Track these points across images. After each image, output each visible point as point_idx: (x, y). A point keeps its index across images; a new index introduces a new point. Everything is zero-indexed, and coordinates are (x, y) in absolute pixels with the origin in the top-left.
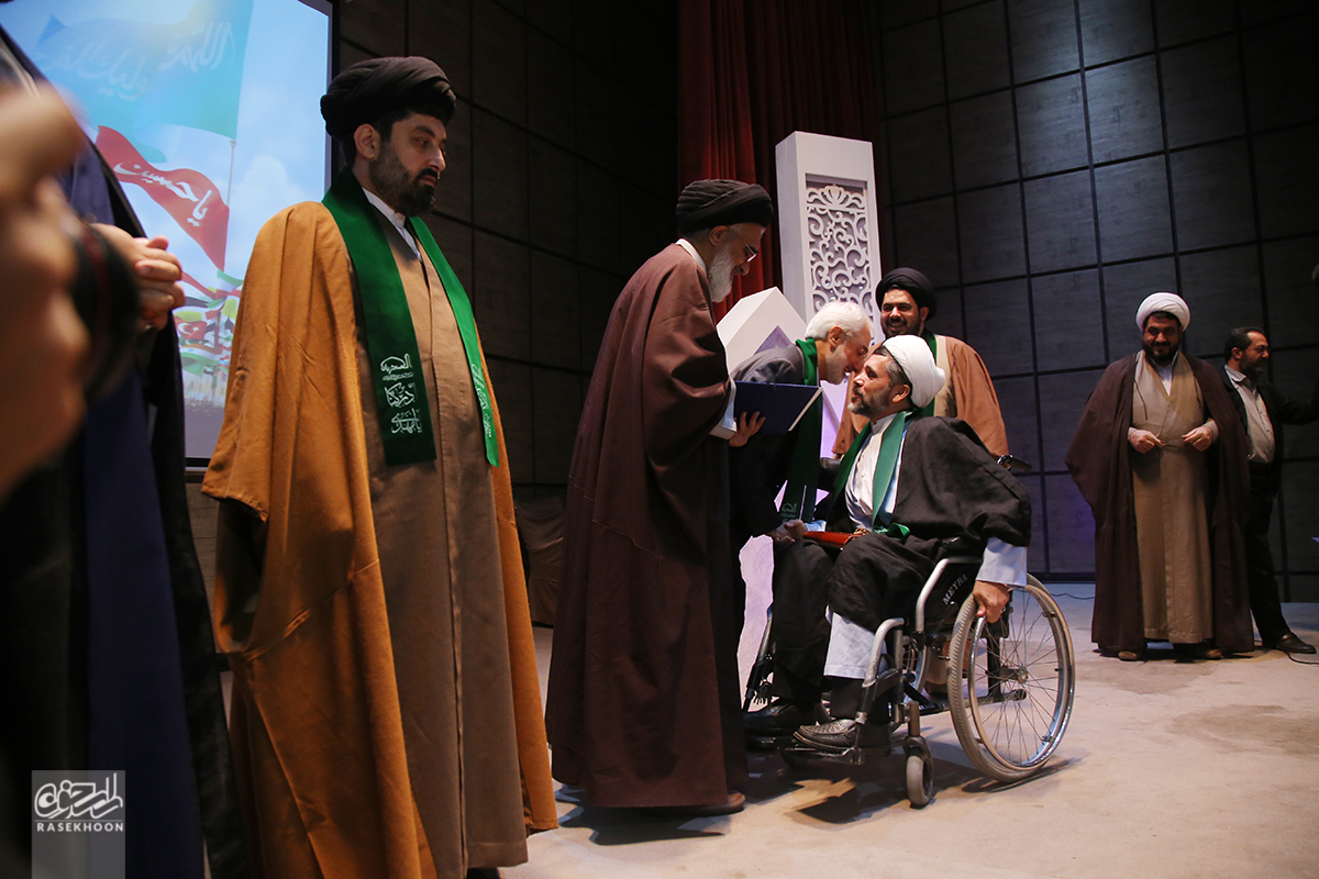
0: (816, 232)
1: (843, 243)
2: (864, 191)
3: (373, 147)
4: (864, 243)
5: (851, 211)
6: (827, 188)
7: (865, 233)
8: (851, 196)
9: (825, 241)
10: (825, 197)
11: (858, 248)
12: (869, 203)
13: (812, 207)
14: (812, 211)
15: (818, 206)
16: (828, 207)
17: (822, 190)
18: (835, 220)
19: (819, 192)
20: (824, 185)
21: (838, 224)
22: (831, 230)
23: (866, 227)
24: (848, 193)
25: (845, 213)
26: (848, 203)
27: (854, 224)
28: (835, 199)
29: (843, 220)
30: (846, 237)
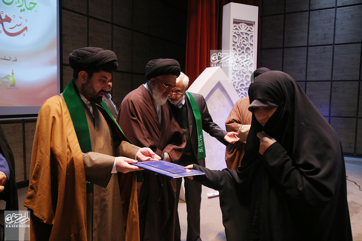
0: (235, 41)
1: (244, 45)
2: (254, 25)
3: (84, 79)
4: (251, 45)
5: (249, 33)
6: (241, 24)
7: (252, 41)
8: (249, 27)
9: (238, 44)
10: (239, 27)
11: (249, 47)
12: (255, 30)
13: (234, 31)
14: (234, 33)
15: (236, 31)
16: (240, 31)
17: (238, 25)
18: (242, 36)
19: (237, 25)
20: (239, 23)
21: (243, 38)
22: (240, 40)
23: (253, 38)
24: (248, 26)
25: (246, 34)
26: (248, 30)
27: (249, 37)
28: (243, 28)
29: (245, 36)
30: (245, 43)
